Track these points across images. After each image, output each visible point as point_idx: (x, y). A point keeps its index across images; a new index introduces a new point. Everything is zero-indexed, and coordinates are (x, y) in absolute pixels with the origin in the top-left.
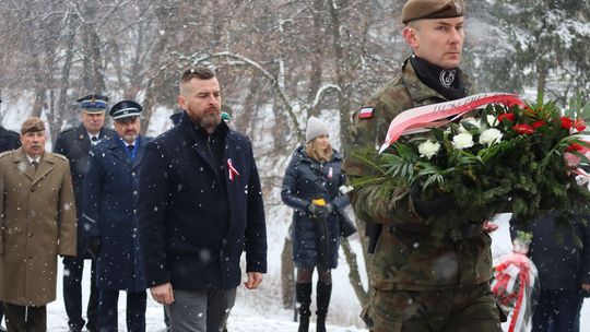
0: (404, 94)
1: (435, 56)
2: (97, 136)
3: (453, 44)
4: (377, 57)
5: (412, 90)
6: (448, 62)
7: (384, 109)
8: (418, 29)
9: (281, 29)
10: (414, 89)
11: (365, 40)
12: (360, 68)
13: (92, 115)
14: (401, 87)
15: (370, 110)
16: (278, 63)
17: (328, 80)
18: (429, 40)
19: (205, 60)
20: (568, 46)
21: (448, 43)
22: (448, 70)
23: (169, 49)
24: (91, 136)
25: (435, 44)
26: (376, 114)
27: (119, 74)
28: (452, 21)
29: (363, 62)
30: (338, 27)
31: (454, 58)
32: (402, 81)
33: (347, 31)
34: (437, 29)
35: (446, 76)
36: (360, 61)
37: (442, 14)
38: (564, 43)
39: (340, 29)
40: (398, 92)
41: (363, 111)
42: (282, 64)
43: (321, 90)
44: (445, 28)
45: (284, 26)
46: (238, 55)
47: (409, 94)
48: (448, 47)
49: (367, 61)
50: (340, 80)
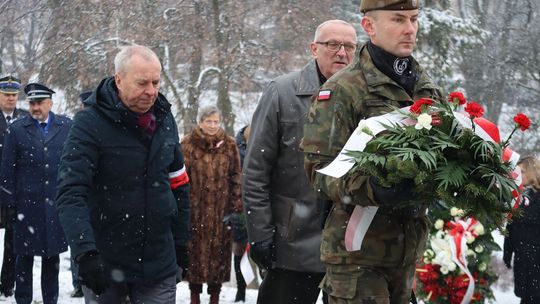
0: (360, 79)
1: (389, 44)
2: (11, 115)
3: (408, 34)
4: (254, 42)
5: (368, 76)
6: (403, 51)
7: (341, 91)
8: (375, 19)
9: (165, 17)
10: (369, 75)
11: (243, 26)
12: (239, 52)
13: (8, 95)
14: (358, 71)
15: (328, 93)
16: (164, 48)
17: (208, 63)
18: (385, 30)
19: (96, 45)
20: (426, 32)
21: (402, 33)
22: (402, 58)
23: (63, 35)
24: (6, 115)
25: (390, 33)
26: (333, 97)
27: (13, 58)
28: (408, 13)
29: (242, 46)
30: (217, 14)
31: (407, 47)
32: (359, 66)
33: (226, 18)
34: (393, 20)
35: (400, 63)
36: (239, 46)
37: (398, 6)
38: (423, 29)
39: (220, 16)
40: (355, 76)
41: (321, 93)
42: (167, 49)
43: (202, 73)
44: (400, 19)
45: (168, 13)
46: (126, 41)
47: (364, 79)
48: (402, 38)
49: (245, 46)
50: (221, 64)
